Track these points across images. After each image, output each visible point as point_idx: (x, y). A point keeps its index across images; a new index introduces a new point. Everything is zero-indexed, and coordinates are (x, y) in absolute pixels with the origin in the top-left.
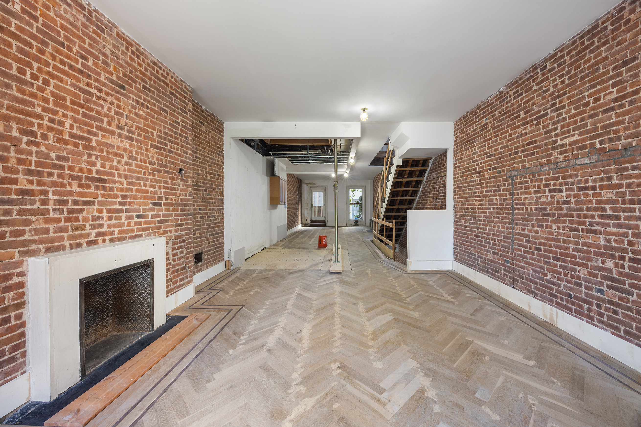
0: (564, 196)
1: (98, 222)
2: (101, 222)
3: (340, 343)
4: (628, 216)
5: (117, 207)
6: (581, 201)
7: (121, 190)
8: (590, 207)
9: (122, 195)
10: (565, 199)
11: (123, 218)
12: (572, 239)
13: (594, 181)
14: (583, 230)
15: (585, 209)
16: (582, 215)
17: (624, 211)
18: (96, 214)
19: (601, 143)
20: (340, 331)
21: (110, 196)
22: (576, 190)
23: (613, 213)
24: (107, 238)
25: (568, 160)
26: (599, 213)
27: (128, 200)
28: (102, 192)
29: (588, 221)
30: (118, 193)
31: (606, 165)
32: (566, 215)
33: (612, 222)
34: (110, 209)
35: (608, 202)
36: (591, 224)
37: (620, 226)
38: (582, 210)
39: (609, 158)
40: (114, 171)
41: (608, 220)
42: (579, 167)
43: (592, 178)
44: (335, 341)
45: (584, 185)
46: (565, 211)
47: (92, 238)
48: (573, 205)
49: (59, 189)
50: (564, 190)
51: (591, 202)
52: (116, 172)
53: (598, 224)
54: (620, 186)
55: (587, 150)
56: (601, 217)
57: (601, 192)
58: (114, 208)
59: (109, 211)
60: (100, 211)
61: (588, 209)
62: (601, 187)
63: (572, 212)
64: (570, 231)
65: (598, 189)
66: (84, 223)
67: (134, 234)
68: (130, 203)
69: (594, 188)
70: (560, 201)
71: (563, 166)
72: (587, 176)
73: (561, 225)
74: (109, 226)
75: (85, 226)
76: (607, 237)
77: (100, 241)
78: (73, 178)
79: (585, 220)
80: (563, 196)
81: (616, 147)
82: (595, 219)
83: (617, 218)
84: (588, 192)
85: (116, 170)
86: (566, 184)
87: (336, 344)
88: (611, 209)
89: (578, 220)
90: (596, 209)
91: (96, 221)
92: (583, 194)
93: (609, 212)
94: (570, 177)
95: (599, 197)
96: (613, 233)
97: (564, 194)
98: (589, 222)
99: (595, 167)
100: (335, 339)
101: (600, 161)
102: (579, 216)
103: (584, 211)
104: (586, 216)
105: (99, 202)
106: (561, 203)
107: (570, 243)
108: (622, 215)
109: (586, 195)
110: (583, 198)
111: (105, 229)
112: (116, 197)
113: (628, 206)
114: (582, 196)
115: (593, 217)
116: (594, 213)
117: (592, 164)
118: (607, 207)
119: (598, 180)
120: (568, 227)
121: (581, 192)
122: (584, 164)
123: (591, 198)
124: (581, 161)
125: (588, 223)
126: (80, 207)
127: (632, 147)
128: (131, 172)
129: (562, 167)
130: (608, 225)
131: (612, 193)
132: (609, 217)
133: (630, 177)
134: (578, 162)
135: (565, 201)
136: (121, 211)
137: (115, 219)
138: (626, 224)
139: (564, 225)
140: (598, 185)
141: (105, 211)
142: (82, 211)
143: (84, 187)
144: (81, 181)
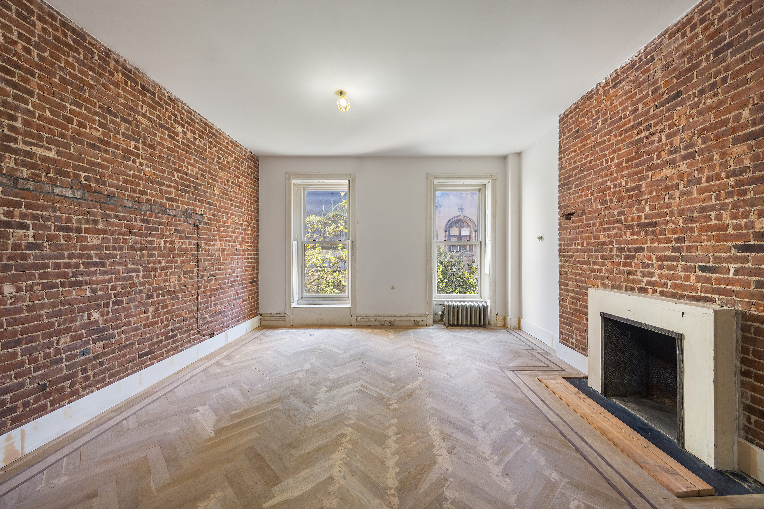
0: (30, 236)
1: (648, 270)
2: (651, 270)
3: (389, 430)
4: (111, 262)
5: (669, 253)
6: (60, 245)
7: (674, 232)
8: (73, 254)
9: (675, 239)
10: (32, 240)
11: (679, 269)
12: (46, 301)
13: (79, 221)
14: (63, 285)
15: (66, 256)
16: (62, 265)
17: (108, 258)
18: (646, 261)
19: (87, 179)
20: (389, 452)
21: (660, 241)
22: (53, 230)
23: (98, 260)
24: (659, 289)
25: (40, 182)
26: (84, 260)
27: (686, 244)
28: (652, 237)
29: (70, 271)
30: (670, 236)
31: (92, 206)
32: (35, 266)
33: (99, 269)
34: (660, 256)
35: (94, 247)
36: (75, 275)
37: (105, 273)
38: (62, 257)
39: (95, 200)
40: (665, 210)
41: (94, 267)
42: (58, 197)
43: (76, 217)
44: (397, 433)
45: (65, 225)
46: (31, 260)
47: (643, 285)
48: (47, 251)
49: (619, 239)
50: (31, 226)
51: (74, 247)
52: (667, 211)
53: (83, 274)
54: (105, 232)
55: (69, 179)
56: (87, 265)
57: (86, 236)
58: (665, 256)
59: (658, 259)
60: (649, 258)
61: (70, 257)
62: (87, 231)
63: (46, 261)
64: (43, 289)
65: (83, 232)
66: (636, 269)
67: (697, 294)
68: (689, 249)
69: (79, 230)
70: (21, 243)
71: (31, 187)
72: (70, 214)
73: (23, 284)
74: (660, 276)
75: (636, 271)
76: (94, 286)
77: (650, 291)
78: (628, 227)
79: (66, 270)
80: (28, 236)
81: (102, 191)
82: (80, 268)
83: (103, 265)
84: (71, 234)
85: (667, 208)
86: (35, 217)
87: (394, 429)
88: (97, 255)
89: (56, 272)
90: (80, 256)
91: (646, 268)
92: (63, 236)
93: (95, 259)
94: (43, 208)
95: (84, 242)
96: (100, 280)
97: (31, 232)
98: (72, 272)
99: (79, 204)
100: (395, 438)
101: (85, 200)
102: (57, 266)
103: (64, 259)
104: (68, 266)
105: (648, 248)
106: (23, 247)
107: (42, 308)
108: (107, 261)
109: (67, 239)
110: (62, 242)
111: (655, 278)
112: (669, 241)
113: (112, 252)
114: (62, 239)
115: (77, 265)
116: (78, 261)
117: (75, 200)
118: (93, 253)
119: (83, 221)
120: (37, 284)
121: (61, 234)
122: (65, 197)
123: (75, 242)
124: (61, 191)
125: (71, 274)
126: (632, 254)
127: (115, 197)
128: (691, 204)
129: (28, 189)
130: (95, 273)
131: (98, 239)
132: (95, 264)
133: (113, 224)
134: (57, 190)
135: (31, 243)
136: (675, 259)
137: (668, 269)
138: (111, 270)
139: (30, 283)
140: (83, 227)
141: (654, 259)
142: (633, 257)
143: (635, 235)
144: (634, 229)
